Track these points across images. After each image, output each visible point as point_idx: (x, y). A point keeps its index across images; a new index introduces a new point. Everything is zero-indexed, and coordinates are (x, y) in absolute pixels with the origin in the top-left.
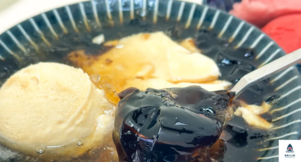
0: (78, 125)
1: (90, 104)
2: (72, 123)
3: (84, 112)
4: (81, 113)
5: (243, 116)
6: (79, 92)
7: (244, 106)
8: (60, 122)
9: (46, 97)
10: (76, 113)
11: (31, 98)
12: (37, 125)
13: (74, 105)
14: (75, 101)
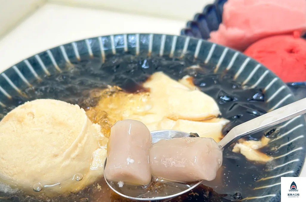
0: (74, 159)
1: (85, 138)
2: (68, 157)
3: (80, 145)
4: (76, 146)
5: (242, 152)
6: (74, 126)
7: (242, 143)
8: (56, 156)
9: (42, 131)
10: (72, 146)
11: (27, 132)
12: (32, 159)
13: (69, 138)
14: (70, 135)
